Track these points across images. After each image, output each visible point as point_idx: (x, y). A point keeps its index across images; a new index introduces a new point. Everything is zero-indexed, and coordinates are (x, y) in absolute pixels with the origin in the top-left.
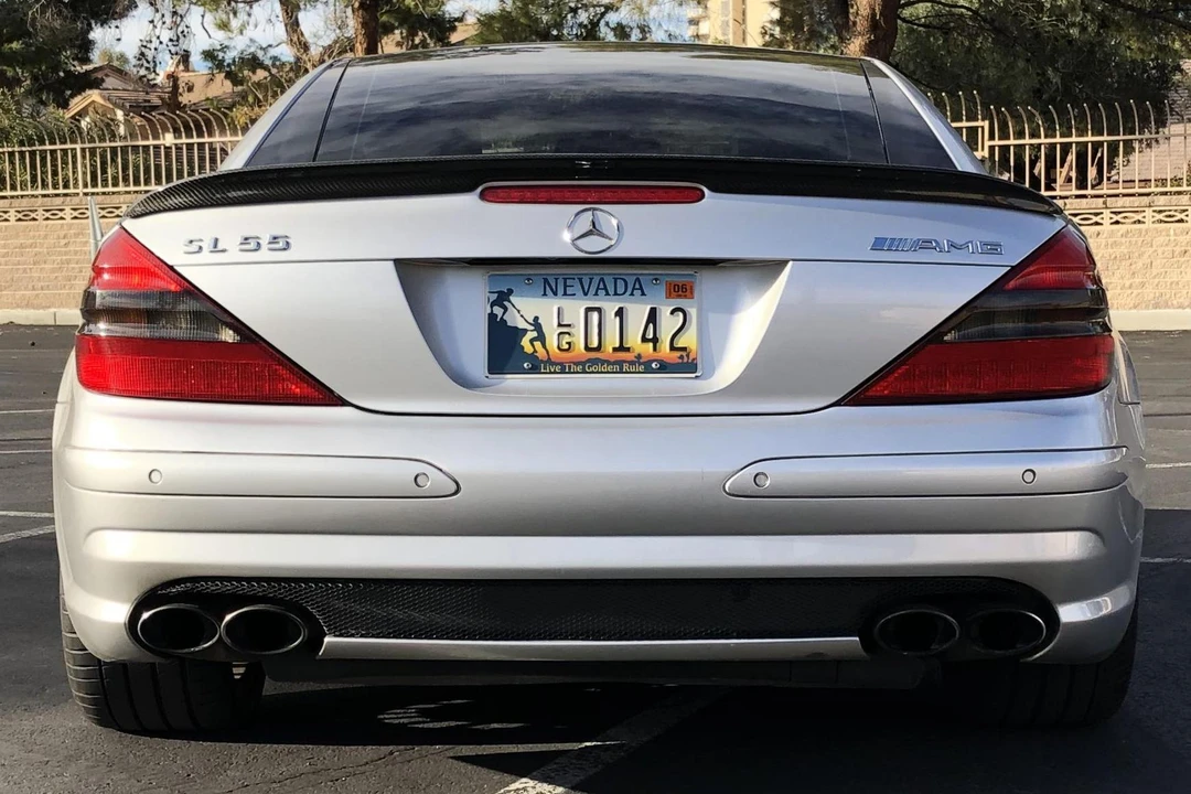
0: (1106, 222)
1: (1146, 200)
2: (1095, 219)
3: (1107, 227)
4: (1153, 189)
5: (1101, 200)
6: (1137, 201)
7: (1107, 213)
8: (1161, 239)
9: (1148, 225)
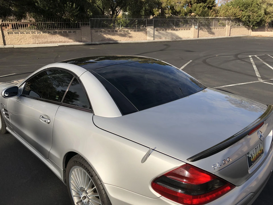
0: (20, 33)
1: (24, 31)
3: (20, 34)
4: (25, 29)
5: (18, 31)
6: (23, 31)
7: (19, 32)
8: (27, 36)
9: (25, 34)
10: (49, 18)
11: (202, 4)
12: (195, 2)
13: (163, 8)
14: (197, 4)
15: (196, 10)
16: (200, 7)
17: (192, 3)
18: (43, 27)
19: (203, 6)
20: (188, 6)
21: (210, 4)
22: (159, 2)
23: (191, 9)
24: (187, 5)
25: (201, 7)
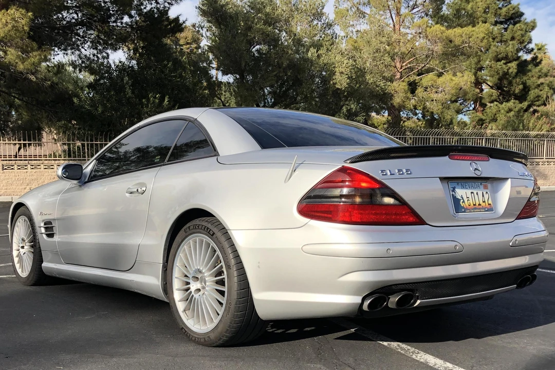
0: (29, 168)
1: (41, 162)
2: (25, 167)
3: (29, 170)
4: (43, 158)
5: (27, 162)
6: (38, 162)
7: (29, 165)
8: (46, 174)
9: (42, 169)
10: (102, 132)
11: (514, 103)
12: (492, 98)
13: (397, 107)
14: (499, 105)
15: (498, 119)
16: (508, 112)
17: (483, 101)
18: (86, 155)
19: (517, 109)
20: (474, 109)
21: (537, 103)
22: (385, 94)
23: (484, 118)
24: (471, 108)
25: (510, 110)
